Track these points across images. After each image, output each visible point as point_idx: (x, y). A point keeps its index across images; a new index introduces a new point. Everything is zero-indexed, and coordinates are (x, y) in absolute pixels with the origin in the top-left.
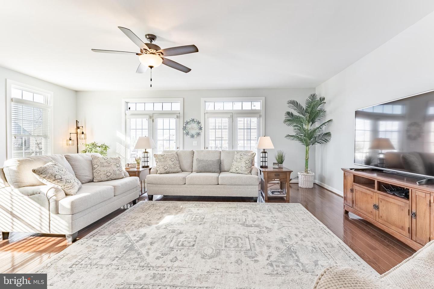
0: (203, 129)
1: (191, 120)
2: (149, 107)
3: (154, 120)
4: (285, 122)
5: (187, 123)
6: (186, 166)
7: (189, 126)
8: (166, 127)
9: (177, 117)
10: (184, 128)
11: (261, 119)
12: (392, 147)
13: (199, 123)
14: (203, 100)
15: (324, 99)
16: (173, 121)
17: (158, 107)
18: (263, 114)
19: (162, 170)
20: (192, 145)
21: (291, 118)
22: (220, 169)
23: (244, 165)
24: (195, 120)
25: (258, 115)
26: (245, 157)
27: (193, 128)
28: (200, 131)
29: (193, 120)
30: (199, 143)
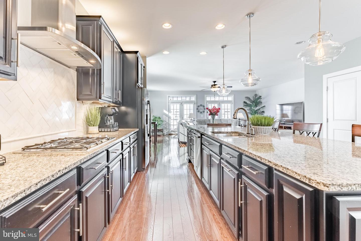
3: (183, 105)
5: (198, 106)
7: (199, 108)
8: (188, 108)
10: (197, 109)
11: (232, 105)
12: (288, 117)
13: (204, 106)
14: (205, 95)
15: (261, 97)
16: (192, 106)
17: (184, 98)
20: (201, 117)
21: (246, 104)
25: (231, 103)
29: (201, 105)
30: (204, 116)
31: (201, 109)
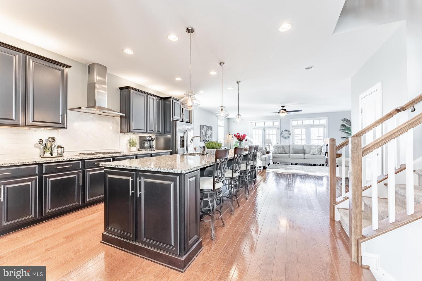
0: (291, 134)
1: (285, 130)
2: (262, 124)
3: (265, 131)
4: (341, 130)
5: (283, 131)
6: (287, 151)
7: (283, 133)
8: (271, 133)
9: (277, 129)
10: (281, 134)
13: (289, 131)
14: (291, 120)
16: (275, 131)
17: (267, 124)
18: (326, 125)
19: (278, 153)
20: (286, 143)
21: (344, 128)
22: (304, 153)
23: (317, 151)
24: (287, 130)
25: (324, 127)
26: (318, 147)
27: (286, 134)
28: (290, 135)
30: (289, 141)
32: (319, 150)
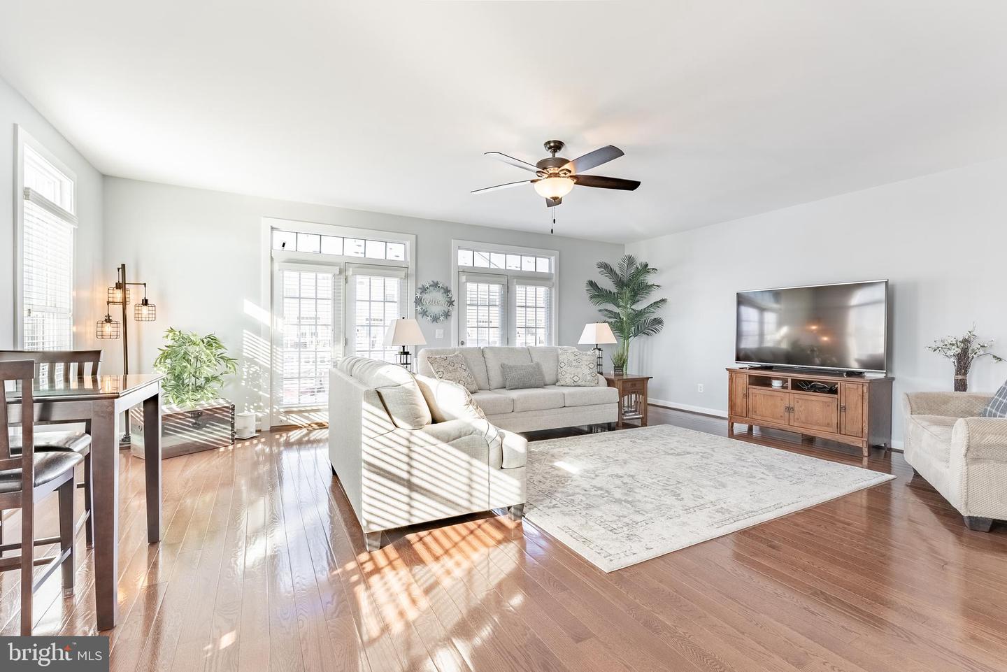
0: (456, 304)
1: (432, 283)
3: (349, 279)
4: (592, 297)
5: (424, 290)
7: (427, 297)
8: (377, 295)
9: (403, 277)
10: (418, 301)
11: (553, 290)
13: (447, 291)
14: (453, 244)
16: (393, 285)
17: (354, 249)
18: (555, 279)
21: (597, 293)
22: (541, 380)
23: (587, 371)
24: (441, 286)
25: (548, 284)
27: (437, 302)
28: (450, 309)
29: (435, 285)
30: (447, 334)
31: (434, 302)
32: (592, 366)
